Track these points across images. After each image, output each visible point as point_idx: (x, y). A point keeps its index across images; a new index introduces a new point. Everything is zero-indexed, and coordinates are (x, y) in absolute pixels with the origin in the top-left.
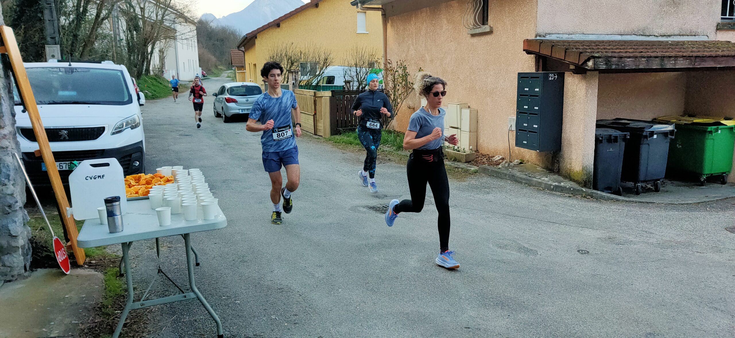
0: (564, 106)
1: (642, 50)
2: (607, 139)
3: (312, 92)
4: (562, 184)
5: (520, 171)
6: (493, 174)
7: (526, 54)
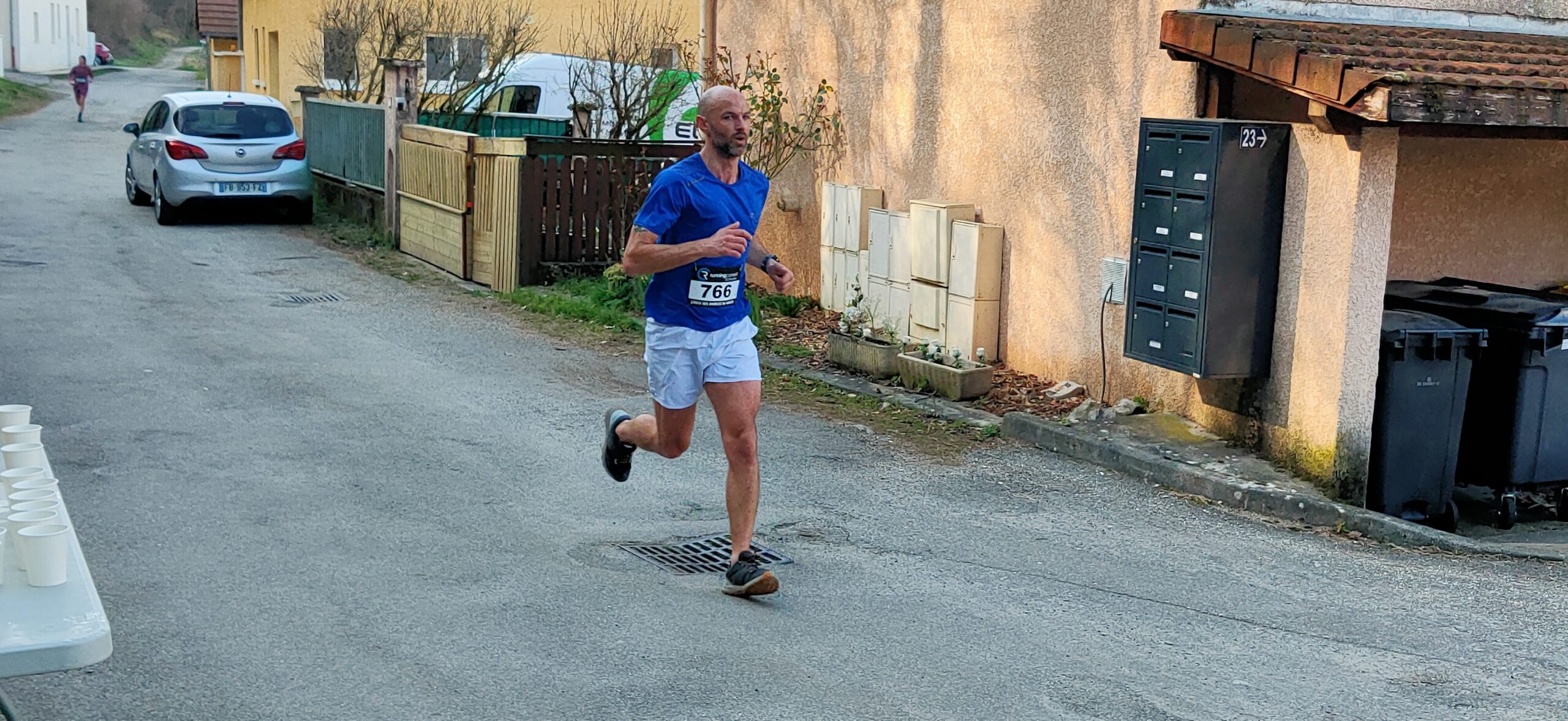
0: (1284, 235)
1: (1537, 68)
2: (1417, 348)
3: (464, 137)
4: (1271, 487)
5: (1137, 438)
6: (1048, 444)
7: (1170, 59)
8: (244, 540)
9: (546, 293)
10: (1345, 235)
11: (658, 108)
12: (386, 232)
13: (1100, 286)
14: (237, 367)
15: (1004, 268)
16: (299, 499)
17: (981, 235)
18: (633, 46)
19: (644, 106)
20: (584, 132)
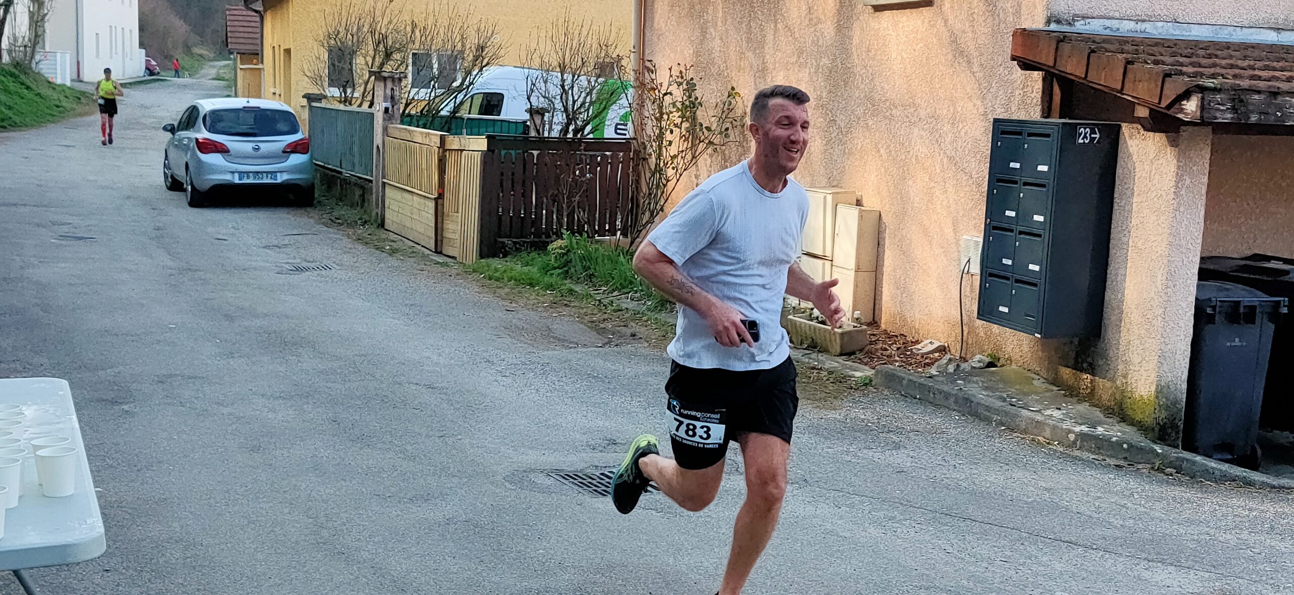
2: (1226, 313)
3: (436, 135)
4: (1100, 430)
5: (986, 388)
6: (912, 393)
7: (1019, 69)
8: (240, 464)
9: (500, 264)
10: (1166, 217)
11: (599, 111)
12: (374, 214)
13: (959, 260)
14: (246, 323)
15: (879, 244)
16: (287, 431)
17: (861, 217)
18: (580, 63)
19: (588, 109)
20: (538, 131)
